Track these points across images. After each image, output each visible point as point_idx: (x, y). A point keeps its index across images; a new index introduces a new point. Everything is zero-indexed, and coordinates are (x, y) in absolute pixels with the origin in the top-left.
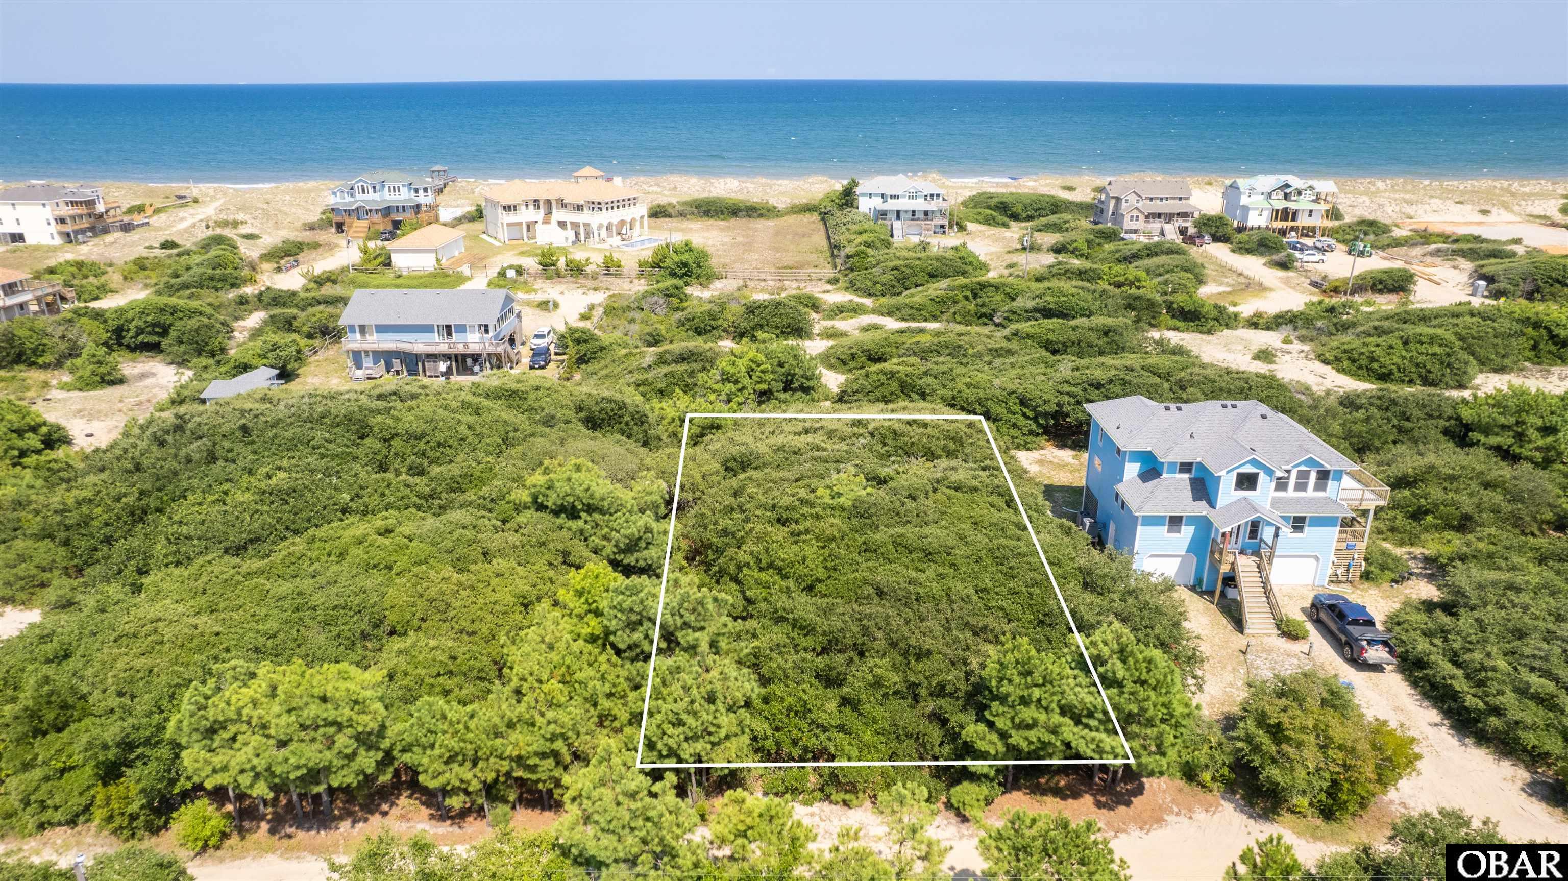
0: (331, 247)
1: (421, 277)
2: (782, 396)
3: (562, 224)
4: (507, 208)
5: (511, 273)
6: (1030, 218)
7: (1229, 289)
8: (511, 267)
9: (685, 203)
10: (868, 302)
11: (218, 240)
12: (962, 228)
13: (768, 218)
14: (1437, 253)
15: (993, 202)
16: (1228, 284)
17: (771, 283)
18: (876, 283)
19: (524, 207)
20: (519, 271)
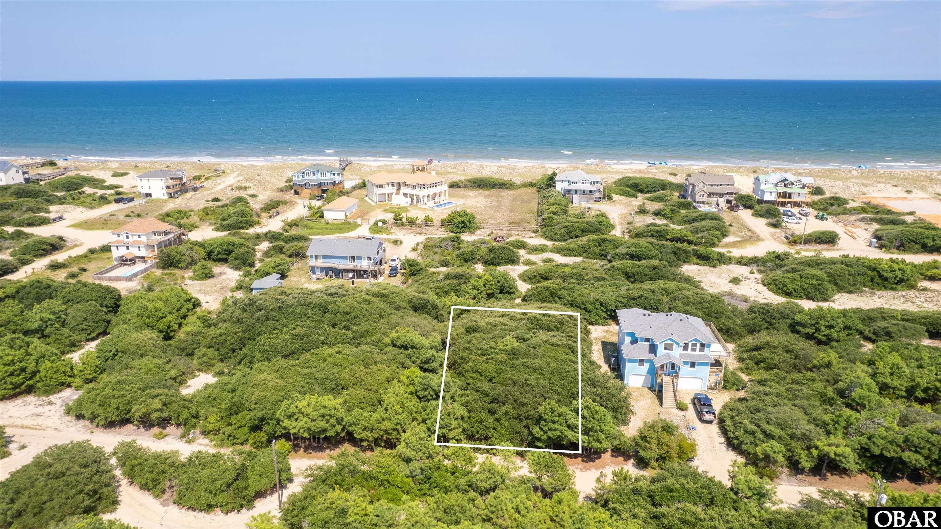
0: (293, 203)
1: (338, 224)
2: (499, 296)
3: (405, 195)
4: (379, 186)
5: (380, 224)
6: (649, 192)
7: (740, 239)
8: (380, 221)
9: (468, 181)
10: (550, 243)
11: (240, 199)
12: (610, 198)
13: (510, 189)
14: (862, 220)
15: (630, 183)
16: (740, 237)
17: (505, 232)
18: (556, 234)
19: (386, 186)
20: (384, 222)
